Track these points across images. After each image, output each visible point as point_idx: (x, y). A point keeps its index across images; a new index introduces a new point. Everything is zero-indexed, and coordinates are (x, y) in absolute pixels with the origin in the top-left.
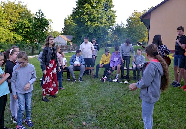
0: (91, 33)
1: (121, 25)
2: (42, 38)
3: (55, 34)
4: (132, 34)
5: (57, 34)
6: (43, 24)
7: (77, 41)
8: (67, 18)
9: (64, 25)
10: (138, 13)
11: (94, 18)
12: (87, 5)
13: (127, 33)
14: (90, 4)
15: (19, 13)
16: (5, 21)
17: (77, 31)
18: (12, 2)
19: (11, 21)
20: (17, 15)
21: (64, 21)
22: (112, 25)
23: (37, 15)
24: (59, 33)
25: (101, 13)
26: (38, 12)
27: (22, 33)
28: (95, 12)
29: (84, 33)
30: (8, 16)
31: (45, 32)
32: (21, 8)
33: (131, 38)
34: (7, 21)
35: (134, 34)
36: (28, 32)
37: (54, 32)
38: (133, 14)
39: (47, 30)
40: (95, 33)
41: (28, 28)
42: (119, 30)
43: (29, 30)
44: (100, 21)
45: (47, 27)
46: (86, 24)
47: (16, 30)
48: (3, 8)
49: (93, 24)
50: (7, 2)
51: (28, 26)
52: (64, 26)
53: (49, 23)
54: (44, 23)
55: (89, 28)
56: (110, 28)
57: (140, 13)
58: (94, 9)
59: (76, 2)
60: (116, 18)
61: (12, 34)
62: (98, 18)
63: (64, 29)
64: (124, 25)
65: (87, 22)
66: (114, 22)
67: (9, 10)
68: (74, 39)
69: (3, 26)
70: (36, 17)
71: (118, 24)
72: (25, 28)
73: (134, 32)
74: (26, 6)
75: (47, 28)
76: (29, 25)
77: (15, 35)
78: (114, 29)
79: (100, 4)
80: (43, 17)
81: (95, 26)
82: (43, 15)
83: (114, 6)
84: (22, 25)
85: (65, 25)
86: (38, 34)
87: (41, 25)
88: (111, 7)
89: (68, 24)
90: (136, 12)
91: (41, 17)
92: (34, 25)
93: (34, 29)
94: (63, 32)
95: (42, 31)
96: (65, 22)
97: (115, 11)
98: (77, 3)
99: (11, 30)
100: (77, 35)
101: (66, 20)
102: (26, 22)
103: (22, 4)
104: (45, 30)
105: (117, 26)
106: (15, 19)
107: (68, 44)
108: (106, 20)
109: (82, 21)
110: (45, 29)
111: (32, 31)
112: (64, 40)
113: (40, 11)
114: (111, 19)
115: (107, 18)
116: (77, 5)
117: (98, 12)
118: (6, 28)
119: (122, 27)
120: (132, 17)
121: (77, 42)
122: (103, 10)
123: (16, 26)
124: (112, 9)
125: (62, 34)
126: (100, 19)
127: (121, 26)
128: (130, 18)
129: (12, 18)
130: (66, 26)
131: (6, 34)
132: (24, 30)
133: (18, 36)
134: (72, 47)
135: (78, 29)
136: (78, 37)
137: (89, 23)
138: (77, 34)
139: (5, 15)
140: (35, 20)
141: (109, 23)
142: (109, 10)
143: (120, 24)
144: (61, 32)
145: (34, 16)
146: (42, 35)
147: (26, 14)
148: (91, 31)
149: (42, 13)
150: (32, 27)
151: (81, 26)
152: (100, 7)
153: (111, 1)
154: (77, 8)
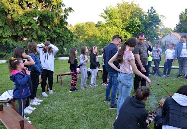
2: (151, 36)
3: (167, 31)
5: (169, 31)
6: (154, 22)
15: (132, 12)
16: (119, 20)
18: (126, 2)
19: (123, 20)
20: (130, 14)
23: (149, 13)
24: (171, 30)
26: (150, 9)
27: (132, 31)
30: (121, 16)
31: (155, 30)
32: (133, 6)
34: (121, 21)
36: (137, 30)
37: (166, 29)
39: (157, 28)
41: (138, 26)
43: (139, 28)
45: (157, 24)
47: (127, 29)
48: (118, 9)
50: (122, 3)
51: (138, 24)
52: (179, 22)
53: (160, 20)
54: (156, 21)
61: (124, 32)
63: (178, 25)
67: (123, 10)
69: (117, 26)
70: (148, 15)
72: (135, 26)
74: (138, 4)
75: (158, 26)
76: (140, 23)
77: (126, 34)
80: (155, 15)
82: (155, 12)
84: (133, 23)
86: (148, 32)
87: (151, 23)
89: (184, 19)
91: (152, 15)
92: (144, 23)
93: (144, 27)
94: (176, 29)
95: (152, 28)
96: (181, 17)
99: (123, 29)
101: (182, 15)
102: (137, 20)
103: (135, 3)
104: (155, 28)
106: (127, 18)
110: (155, 26)
111: (142, 29)
112: (176, 38)
113: (152, 8)
118: (119, 27)
123: (127, 25)
125: (175, 31)
129: (124, 17)
130: (181, 22)
131: (118, 33)
132: (135, 28)
133: (128, 35)
139: (119, 14)
140: (146, 18)
144: (175, 28)
145: (145, 14)
146: (151, 33)
147: (137, 13)
149: (154, 11)
150: (142, 25)
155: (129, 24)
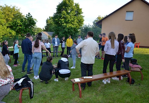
0: (66, 31)
4: (96, 32)
5: (40, 30)
6: (31, 23)
8: (49, 18)
11: (69, 21)
12: (64, 12)
14: (66, 11)
15: (14, 15)
16: (3, 20)
17: (56, 29)
19: (7, 20)
20: (12, 16)
23: (27, 17)
25: (73, 17)
26: (28, 14)
27: (15, 29)
28: (69, 17)
29: (61, 31)
30: (5, 17)
32: (14, 11)
33: (96, 36)
34: (5, 20)
36: (20, 29)
37: (38, 29)
40: (69, 31)
41: (20, 26)
42: (87, 30)
43: (21, 27)
44: (72, 23)
45: (34, 25)
46: (63, 25)
47: (11, 27)
48: (1, 11)
49: (67, 25)
52: (46, 25)
53: (35, 23)
55: (64, 28)
56: (80, 28)
58: (68, 14)
60: (84, 21)
61: (9, 29)
62: (71, 21)
63: (46, 27)
65: (63, 23)
66: (83, 24)
67: (6, 12)
68: (54, 35)
69: (2, 24)
70: (26, 18)
71: (86, 25)
74: (19, 9)
76: (21, 24)
77: (11, 31)
78: (83, 28)
79: (72, 11)
80: (32, 19)
81: (69, 26)
82: (31, 17)
83: (82, 13)
84: (16, 23)
86: (27, 31)
87: (29, 24)
88: (81, 14)
89: (49, 23)
90: (100, 16)
92: (24, 24)
93: (25, 27)
96: (47, 21)
97: (83, 16)
98: (57, 9)
99: (8, 27)
101: (48, 20)
102: (19, 21)
103: (16, 8)
106: (11, 19)
107: (49, 38)
108: (77, 22)
109: (60, 23)
110: (32, 27)
111: (23, 28)
112: (46, 35)
113: (29, 14)
114: (80, 22)
115: (78, 21)
116: (57, 11)
117: (71, 17)
118: (3, 25)
120: (97, 20)
122: (75, 15)
123: (11, 24)
124: (81, 15)
125: (44, 31)
126: (73, 21)
127: (89, 27)
128: (95, 21)
129: (8, 18)
130: (47, 25)
132: (17, 27)
133: (13, 32)
135: (56, 28)
137: (65, 24)
138: (56, 31)
139: (3, 15)
140: (25, 20)
141: (79, 24)
142: (79, 15)
143: (87, 25)
144: (43, 28)
146: (30, 31)
147: (18, 16)
149: (30, 16)
150: (23, 25)
151: (59, 26)
152: (73, 13)
153: (81, 9)
154: (57, 13)
155: (12, 23)
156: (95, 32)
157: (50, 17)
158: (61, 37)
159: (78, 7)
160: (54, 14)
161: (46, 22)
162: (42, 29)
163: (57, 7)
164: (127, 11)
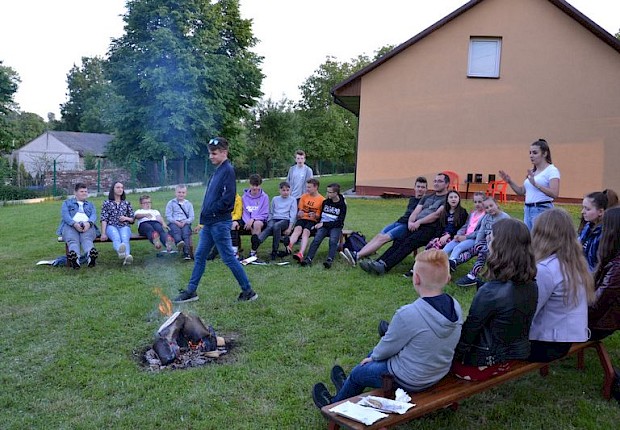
0: (177, 129)
1: (280, 104)
3: (31, 126)
4: (319, 135)
7: (124, 154)
8: (81, 67)
9: (68, 92)
10: (339, 65)
11: (188, 77)
13: (301, 133)
14: (177, 29)
17: (126, 119)
21: (69, 77)
22: (252, 103)
24: (41, 121)
25: (212, 62)
28: (191, 59)
29: (150, 128)
33: (317, 150)
35: (327, 135)
37: (21, 117)
38: (322, 66)
40: (190, 129)
42: (273, 122)
44: (208, 89)
46: (158, 97)
52: (69, 98)
55: (168, 113)
56: (244, 114)
57: (346, 65)
58: (186, 45)
59: (122, 18)
62: (200, 79)
63: (65, 108)
64: (291, 103)
65: (162, 90)
66: (258, 94)
68: (114, 148)
71: (269, 102)
73: (326, 127)
78: (258, 116)
79: (206, 32)
83: (255, 40)
85: (72, 94)
88: (247, 44)
89: (84, 89)
90: (332, 60)
96: (74, 81)
97: (258, 55)
98: (125, 20)
100: (124, 133)
101: (74, 75)
105: (266, 106)
108: (230, 86)
112: (69, 150)
116: (126, 28)
117: (201, 59)
119: (284, 111)
120: (319, 76)
121: (123, 159)
122: (218, 52)
124: (249, 49)
125: (58, 127)
126: (209, 81)
127: (282, 107)
128: (312, 80)
130: (74, 97)
134: (105, 176)
135: (128, 115)
136: (130, 142)
137: (170, 95)
138: (124, 130)
142: (239, 53)
143: (276, 100)
144: (51, 116)
148: (176, 123)
151: (139, 104)
152: (207, 43)
153: (247, 24)
154: (125, 39)
156: (314, 134)
157: (85, 60)
158: (151, 158)
159: (235, 14)
160: (110, 42)
161: (68, 85)
162: (46, 120)
163: (126, 11)
164: (471, 37)
